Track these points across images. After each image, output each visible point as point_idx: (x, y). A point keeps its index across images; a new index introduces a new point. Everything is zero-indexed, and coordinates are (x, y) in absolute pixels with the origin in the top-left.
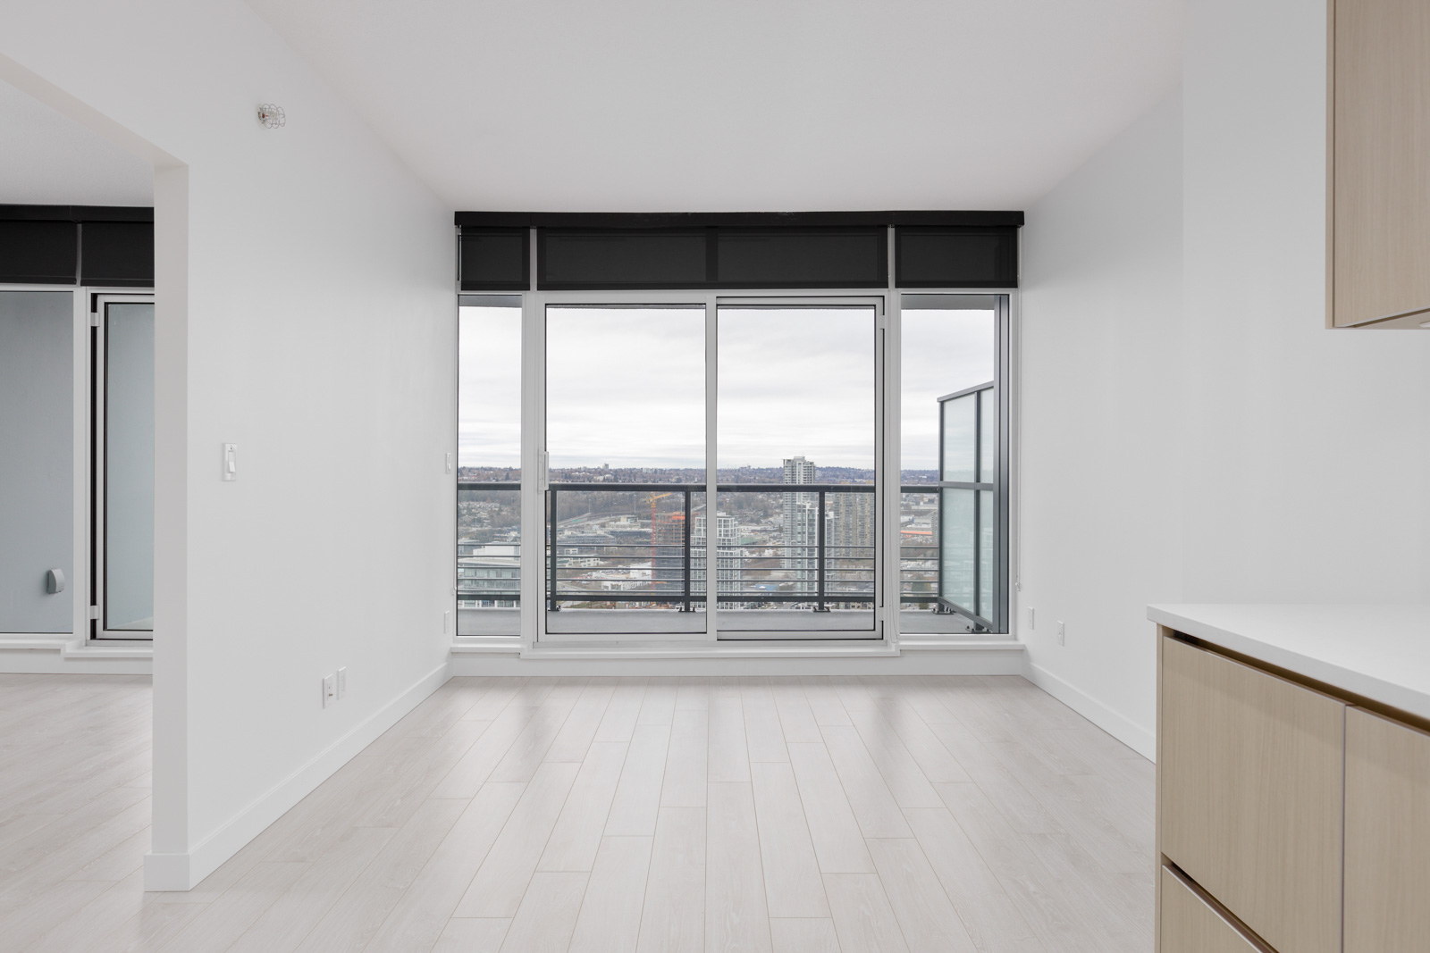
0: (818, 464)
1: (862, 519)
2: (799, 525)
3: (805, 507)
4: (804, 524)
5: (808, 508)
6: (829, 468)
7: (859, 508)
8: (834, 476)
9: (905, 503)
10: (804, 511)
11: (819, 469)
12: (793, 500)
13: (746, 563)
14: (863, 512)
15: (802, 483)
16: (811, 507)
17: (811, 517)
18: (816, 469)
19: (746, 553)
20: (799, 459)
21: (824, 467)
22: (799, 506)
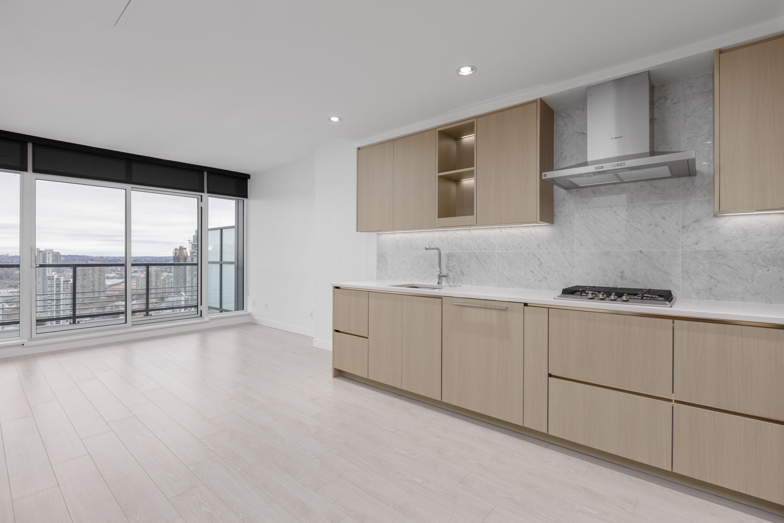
0: (62, 253)
1: (93, 282)
2: (49, 287)
3: (53, 277)
4: (53, 287)
5: (56, 277)
6: (70, 255)
7: (91, 276)
8: (73, 260)
9: (120, 273)
10: (53, 279)
11: (63, 256)
12: (44, 274)
13: (6, 311)
14: (94, 278)
15: (51, 263)
16: (58, 277)
17: (58, 282)
18: (60, 256)
19: (7, 306)
20: (49, 251)
21: (66, 255)
22: (49, 277)
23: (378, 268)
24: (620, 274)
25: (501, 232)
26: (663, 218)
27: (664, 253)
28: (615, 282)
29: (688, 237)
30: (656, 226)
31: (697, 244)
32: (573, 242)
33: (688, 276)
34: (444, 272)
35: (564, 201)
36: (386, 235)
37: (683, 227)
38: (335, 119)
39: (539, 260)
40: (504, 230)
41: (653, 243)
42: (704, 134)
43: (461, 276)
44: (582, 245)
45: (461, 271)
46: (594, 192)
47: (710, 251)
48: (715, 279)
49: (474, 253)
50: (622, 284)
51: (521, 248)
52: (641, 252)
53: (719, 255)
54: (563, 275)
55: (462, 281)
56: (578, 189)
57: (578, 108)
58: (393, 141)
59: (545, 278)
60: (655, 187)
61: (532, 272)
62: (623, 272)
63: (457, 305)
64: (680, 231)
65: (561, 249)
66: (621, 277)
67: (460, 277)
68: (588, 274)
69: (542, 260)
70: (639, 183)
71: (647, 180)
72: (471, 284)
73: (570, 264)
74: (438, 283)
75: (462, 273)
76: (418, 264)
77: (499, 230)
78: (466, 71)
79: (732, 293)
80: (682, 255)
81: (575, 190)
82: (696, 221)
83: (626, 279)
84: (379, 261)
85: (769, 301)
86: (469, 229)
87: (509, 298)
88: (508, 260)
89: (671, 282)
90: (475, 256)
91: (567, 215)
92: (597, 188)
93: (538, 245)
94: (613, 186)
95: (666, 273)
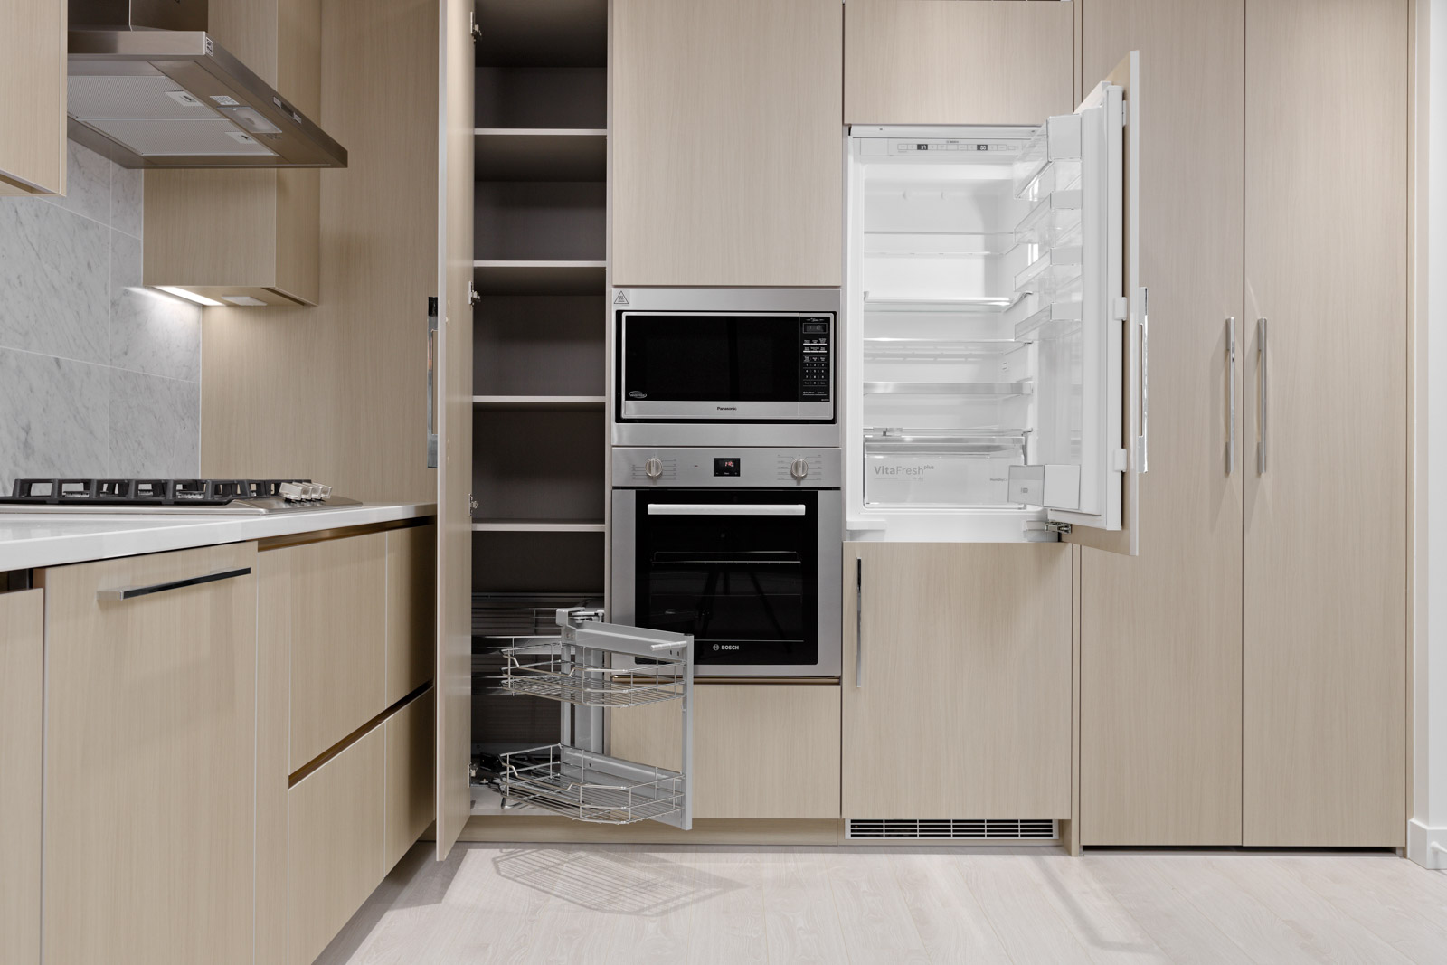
24: (24, 437)
27: (89, 373)
28: (15, 464)
29: (117, 333)
30: (79, 286)
31: (126, 353)
33: (117, 443)
37: (113, 304)
47: (139, 375)
48: (142, 447)
64: (109, 313)
66: (26, 444)
80: (110, 381)
83: (33, 452)
89: (97, 457)
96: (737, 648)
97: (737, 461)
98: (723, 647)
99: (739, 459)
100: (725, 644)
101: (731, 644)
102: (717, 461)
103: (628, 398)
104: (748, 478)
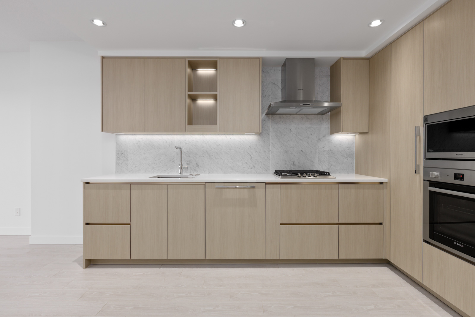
23: (117, 164)
24: (293, 163)
25: (226, 138)
26: (311, 134)
27: (311, 152)
28: (291, 167)
29: (321, 144)
30: (308, 138)
31: (324, 147)
32: (270, 145)
33: (321, 163)
34: (185, 165)
35: (265, 121)
36: (125, 136)
37: (319, 139)
38: (98, 23)
39: (250, 156)
40: (228, 137)
41: (307, 147)
42: (327, 96)
43: (197, 168)
44: (274, 147)
45: (197, 164)
46: (280, 118)
47: (329, 151)
48: (330, 164)
49: (206, 151)
50: (294, 168)
51: (239, 148)
52: (302, 151)
53: (332, 153)
54: (264, 164)
55: (197, 171)
56: (272, 115)
57: (272, 69)
58: (144, 59)
59: (254, 166)
60: (308, 119)
61: (246, 163)
62: (294, 162)
63: (218, 188)
64: (318, 141)
65: (263, 149)
66: (293, 164)
67: (195, 168)
68: (277, 163)
69: (252, 156)
70: (301, 115)
71: (304, 114)
72: (205, 173)
73: (268, 158)
74: (180, 173)
75: (198, 166)
76: (159, 159)
77: (224, 136)
78: (239, 23)
79: (336, 170)
80: (319, 153)
81: (271, 115)
82: (324, 137)
83: (295, 165)
84: (118, 158)
85: (348, 173)
86: (203, 135)
87: (256, 180)
88: (231, 156)
89: (314, 166)
90: (207, 153)
91: (266, 130)
92: (282, 115)
93: (250, 147)
94: (289, 115)
95: (312, 162)
96: (463, 246)
97: (463, 175)
98: (458, 244)
99: (463, 174)
100: (458, 243)
101: (461, 244)
102: (455, 175)
103: (428, 152)
104: (466, 182)
